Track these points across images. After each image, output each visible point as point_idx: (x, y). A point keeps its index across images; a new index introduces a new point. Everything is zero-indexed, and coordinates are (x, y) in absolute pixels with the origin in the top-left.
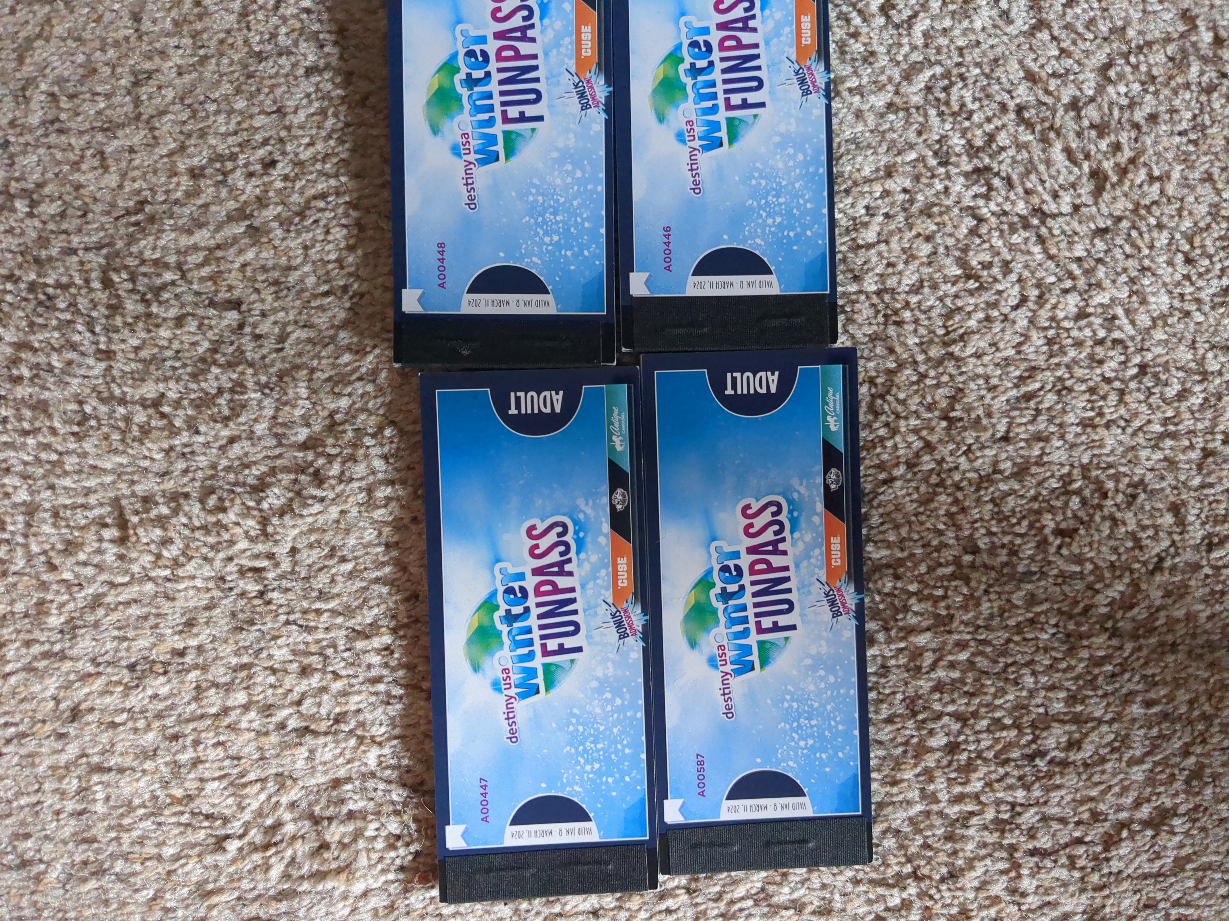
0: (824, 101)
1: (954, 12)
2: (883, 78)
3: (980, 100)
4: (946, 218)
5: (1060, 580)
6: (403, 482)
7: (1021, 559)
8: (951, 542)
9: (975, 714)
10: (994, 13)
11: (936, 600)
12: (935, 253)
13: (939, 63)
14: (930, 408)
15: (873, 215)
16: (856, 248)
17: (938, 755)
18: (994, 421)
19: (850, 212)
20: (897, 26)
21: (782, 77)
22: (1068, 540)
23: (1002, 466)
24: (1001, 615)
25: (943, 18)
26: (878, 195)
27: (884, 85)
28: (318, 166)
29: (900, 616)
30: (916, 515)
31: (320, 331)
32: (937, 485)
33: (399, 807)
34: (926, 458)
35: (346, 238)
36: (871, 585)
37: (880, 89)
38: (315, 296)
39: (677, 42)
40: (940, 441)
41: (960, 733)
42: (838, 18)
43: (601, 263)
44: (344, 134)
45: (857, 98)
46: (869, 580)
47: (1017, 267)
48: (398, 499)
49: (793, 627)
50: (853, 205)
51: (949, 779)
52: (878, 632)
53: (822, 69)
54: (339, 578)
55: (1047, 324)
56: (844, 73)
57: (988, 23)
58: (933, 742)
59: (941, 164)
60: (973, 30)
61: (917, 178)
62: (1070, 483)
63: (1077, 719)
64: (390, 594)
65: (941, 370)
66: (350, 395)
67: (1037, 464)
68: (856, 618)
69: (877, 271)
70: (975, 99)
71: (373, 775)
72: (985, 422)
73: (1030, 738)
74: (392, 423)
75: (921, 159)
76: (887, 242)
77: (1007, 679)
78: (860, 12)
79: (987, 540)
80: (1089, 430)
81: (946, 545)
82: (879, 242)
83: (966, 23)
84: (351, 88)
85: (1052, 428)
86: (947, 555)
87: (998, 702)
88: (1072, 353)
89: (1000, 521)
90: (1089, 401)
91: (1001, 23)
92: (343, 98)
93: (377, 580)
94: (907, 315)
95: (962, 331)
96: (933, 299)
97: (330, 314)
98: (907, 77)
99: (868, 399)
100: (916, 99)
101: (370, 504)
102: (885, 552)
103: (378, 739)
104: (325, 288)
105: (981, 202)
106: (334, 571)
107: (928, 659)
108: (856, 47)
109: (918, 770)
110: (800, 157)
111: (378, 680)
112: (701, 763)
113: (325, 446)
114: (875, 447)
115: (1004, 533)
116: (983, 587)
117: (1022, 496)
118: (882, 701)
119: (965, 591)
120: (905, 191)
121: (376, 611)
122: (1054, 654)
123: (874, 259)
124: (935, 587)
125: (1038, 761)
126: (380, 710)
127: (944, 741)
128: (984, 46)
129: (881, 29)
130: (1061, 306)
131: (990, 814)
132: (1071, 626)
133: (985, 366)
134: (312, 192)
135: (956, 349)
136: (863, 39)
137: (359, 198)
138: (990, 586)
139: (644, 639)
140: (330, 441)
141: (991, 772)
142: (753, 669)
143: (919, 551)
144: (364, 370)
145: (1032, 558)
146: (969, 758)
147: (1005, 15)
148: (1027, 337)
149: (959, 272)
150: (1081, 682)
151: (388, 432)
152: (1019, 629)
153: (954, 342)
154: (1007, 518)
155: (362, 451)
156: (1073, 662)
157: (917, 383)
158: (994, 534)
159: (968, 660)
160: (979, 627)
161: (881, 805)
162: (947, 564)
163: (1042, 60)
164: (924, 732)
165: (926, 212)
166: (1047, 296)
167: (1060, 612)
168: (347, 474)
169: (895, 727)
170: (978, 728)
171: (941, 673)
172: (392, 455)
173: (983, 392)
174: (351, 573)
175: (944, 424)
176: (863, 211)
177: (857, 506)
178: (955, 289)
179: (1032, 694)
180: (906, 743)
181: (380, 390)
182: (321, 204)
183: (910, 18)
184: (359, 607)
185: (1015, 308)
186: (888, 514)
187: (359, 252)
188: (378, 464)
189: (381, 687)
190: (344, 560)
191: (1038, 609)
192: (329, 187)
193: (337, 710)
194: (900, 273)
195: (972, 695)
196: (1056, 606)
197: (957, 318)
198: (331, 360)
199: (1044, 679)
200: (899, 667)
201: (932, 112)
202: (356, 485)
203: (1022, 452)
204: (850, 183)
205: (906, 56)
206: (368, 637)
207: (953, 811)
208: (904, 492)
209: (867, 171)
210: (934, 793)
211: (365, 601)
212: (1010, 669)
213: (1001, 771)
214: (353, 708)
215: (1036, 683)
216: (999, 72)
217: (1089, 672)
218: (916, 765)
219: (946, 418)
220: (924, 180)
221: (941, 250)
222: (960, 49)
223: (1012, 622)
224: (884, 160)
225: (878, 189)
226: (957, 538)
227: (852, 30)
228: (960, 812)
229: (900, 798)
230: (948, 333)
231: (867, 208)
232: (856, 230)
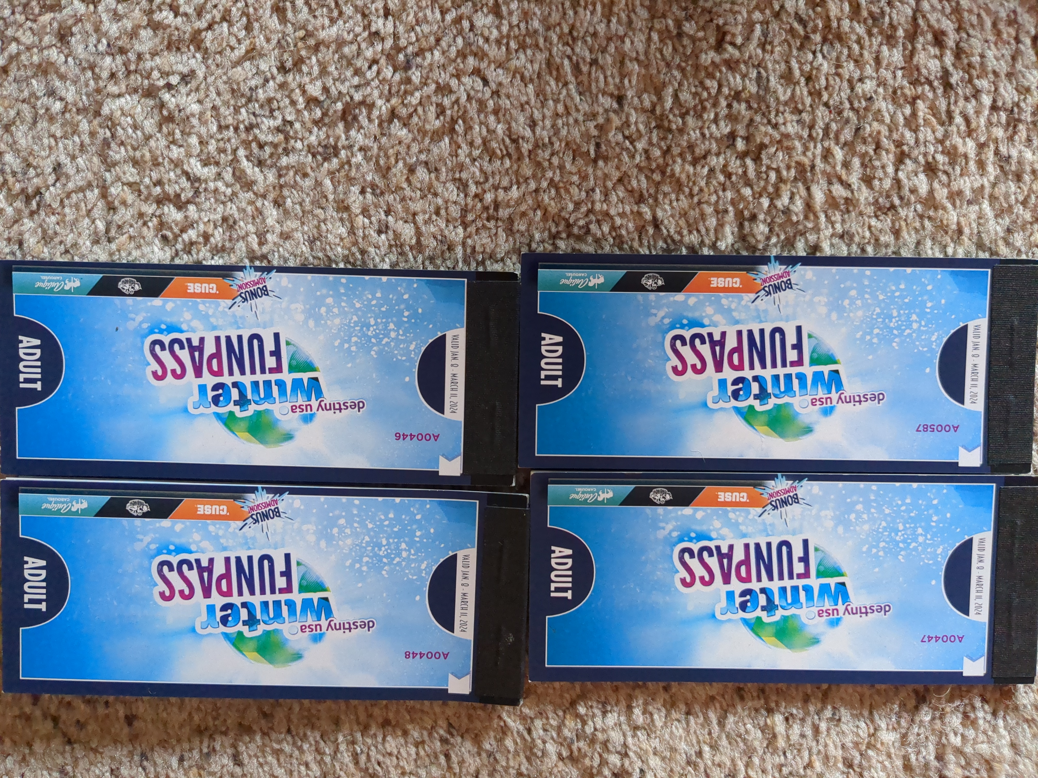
0: (273, 274)
1: (182, 132)
2: (249, 209)
3: (272, 111)
4: (391, 152)
5: (768, 47)
6: (630, 698)
7: (744, 89)
8: (721, 160)
9: (899, 144)
10: (183, 90)
11: (780, 179)
12: (426, 163)
13: (235, 151)
14: (584, 178)
15: (387, 227)
16: (419, 247)
17: (936, 185)
18: (601, 110)
19: (383, 250)
20: (197, 193)
21: (250, 315)
22: (728, 38)
23: (647, 104)
24: (800, 112)
25: (189, 146)
26: (366, 220)
27: (257, 209)
28: (328, 759)
29: (795, 219)
30: (691, 195)
31: (483, 765)
32: (663, 173)
33: (938, 714)
34: (634, 183)
35: (395, 737)
36: (761, 246)
37: (261, 213)
38: (450, 768)
39: (214, 419)
40: (618, 168)
41: (916, 161)
42: (189, 252)
43: (428, 503)
44: (298, 734)
45: (269, 237)
46: (755, 248)
47: (443, 78)
48: (646, 704)
49: (799, 329)
50: (377, 247)
51: (961, 175)
52: (807, 240)
53: (241, 274)
54: (717, 759)
55: (504, 48)
56: (244, 249)
57: (194, 97)
58: (923, 189)
59: (336, 155)
60: (202, 114)
61: (350, 180)
62: (669, 31)
63: (912, 36)
64: (735, 715)
65: (546, 164)
66: (544, 742)
67: (647, 67)
68: (794, 265)
69: (443, 225)
70: (271, 115)
71: (904, 736)
72: (601, 120)
73: (927, 87)
74: (573, 704)
75: (331, 174)
76: (414, 214)
77: (866, 109)
78: (183, 231)
79: (722, 124)
80: (615, 9)
81: (725, 166)
82: (415, 223)
83: (195, 121)
84: (255, 727)
85: (612, 49)
86: (735, 165)
87: (888, 120)
88: (536, 24)
89: (704, 109)
90: (585, 8)
91: (193, 84)
92: (265, 734)
93: (721, 724)
94: (489, 197)
95: (507, 141)
96: (473, 169)
97: (466, 755)
98: (248, 185)
99: (572, 241)
100: (271, 177)
101: (649, 729)
102: (728, 230)
103: (872, 731)
104: (442, 759)
105: (376, 113)
106: (709, 763)
107: (838, 191)
108: (218, 236)
109: (949, 206)
110: (330, 300)
111: (816, 730)
112: (926, 428)
113: (592, 767)
114: (620, 236)
115: (715, 105)
116: (770, 129)
117: (680, 84)
118: (877, 240)
119: (773, 150)
120: (363, 192)
121: (749, 726)
122: (844, 58)
123: (433, 229)
124: (767, 180)
125: (953, 80)
126: (844, 727)
127: (922, 176)
128: (218, 102)
129: (200, 210)
130: (486, 33)
131: (999, 133)
132: (817, 38)
133: (544, 117)
134: (351, 766)
135: (526, 147)
136: (210, 230)
137: (358, 723)
138: (769, 122)
139: (801, 479)
140: (587, 762)
141: (959, 133)
142: (837, 372)
143: (729, 195)
144: (521, 728)
145: (744, 76)
146: (943, 152)
147: (186, 78)
148: (516, 71)
149: (447, 140)
150: (875, 30)
151: (582, 710)
152: (816, 94)
153: (518, 149)
154: (702, 102)
155: (600, 736)
156: (854, 37)
157: (557, 189)
158: (716, 115)
159: (842, 148)
160: (810, 136)
161: (980, 246)
162: (744, 165)
163: (233, 42)
164: (913, 198)
165: (385, 172)
166: (474, 48)
167: (801, 48)
168: (619, 749)
169: (904, 227)
170: (912, 142)
171: (854, 179)
172: (604, 706)
173: (571, 121)
174: (711, 747)
175: (601, 163)
176: (383, 236)
177: (681, 259)
178: (464, 146)
179: (882, 83)
180: (921, 217)
181: (541, 714)
182: (363, 758)
183: (189, 178)
184: (744, 740)
185: (486, 82)
186: (689, 225)
187: (409, 727)
188: (611, 719)
189: (823, 726)
190: (700, 754)
191: (797, 73)
192: (348, 750)
193: (840, 765)
194: (446, 202)
195: (878, 147)
196: (795, 52)
197: (494, 145)
198: (510, 756)
199: (869, 71)
200: (843, 221)
201: (284, 161)
202: (630, 740)
203: (634, 82)
204: (354, 249)
205: (227, 186)
206: (775, 736)
207: (992, 171)
208: (667, 207)
209: (343, 231)
210: (973, 191)
211: (740, 736)
212: (856, 105)
213: (958, 120)
214: (840, 752)
215: (871, 78)
216: (245, 89)
217: (865, 20)
218: (944, 208)
219: (595, 161)
220: (353, 173)
221: (423, 157)
222: (221, 128)
223: (808, 101)
224: (331, 212)
225: (361, 220)
226: (718, 155)
227: (201, 240)
228: (994, 164)
229: (974, 225)
230: (509, 155)
231: (380, 232)
232: (402, 246)
